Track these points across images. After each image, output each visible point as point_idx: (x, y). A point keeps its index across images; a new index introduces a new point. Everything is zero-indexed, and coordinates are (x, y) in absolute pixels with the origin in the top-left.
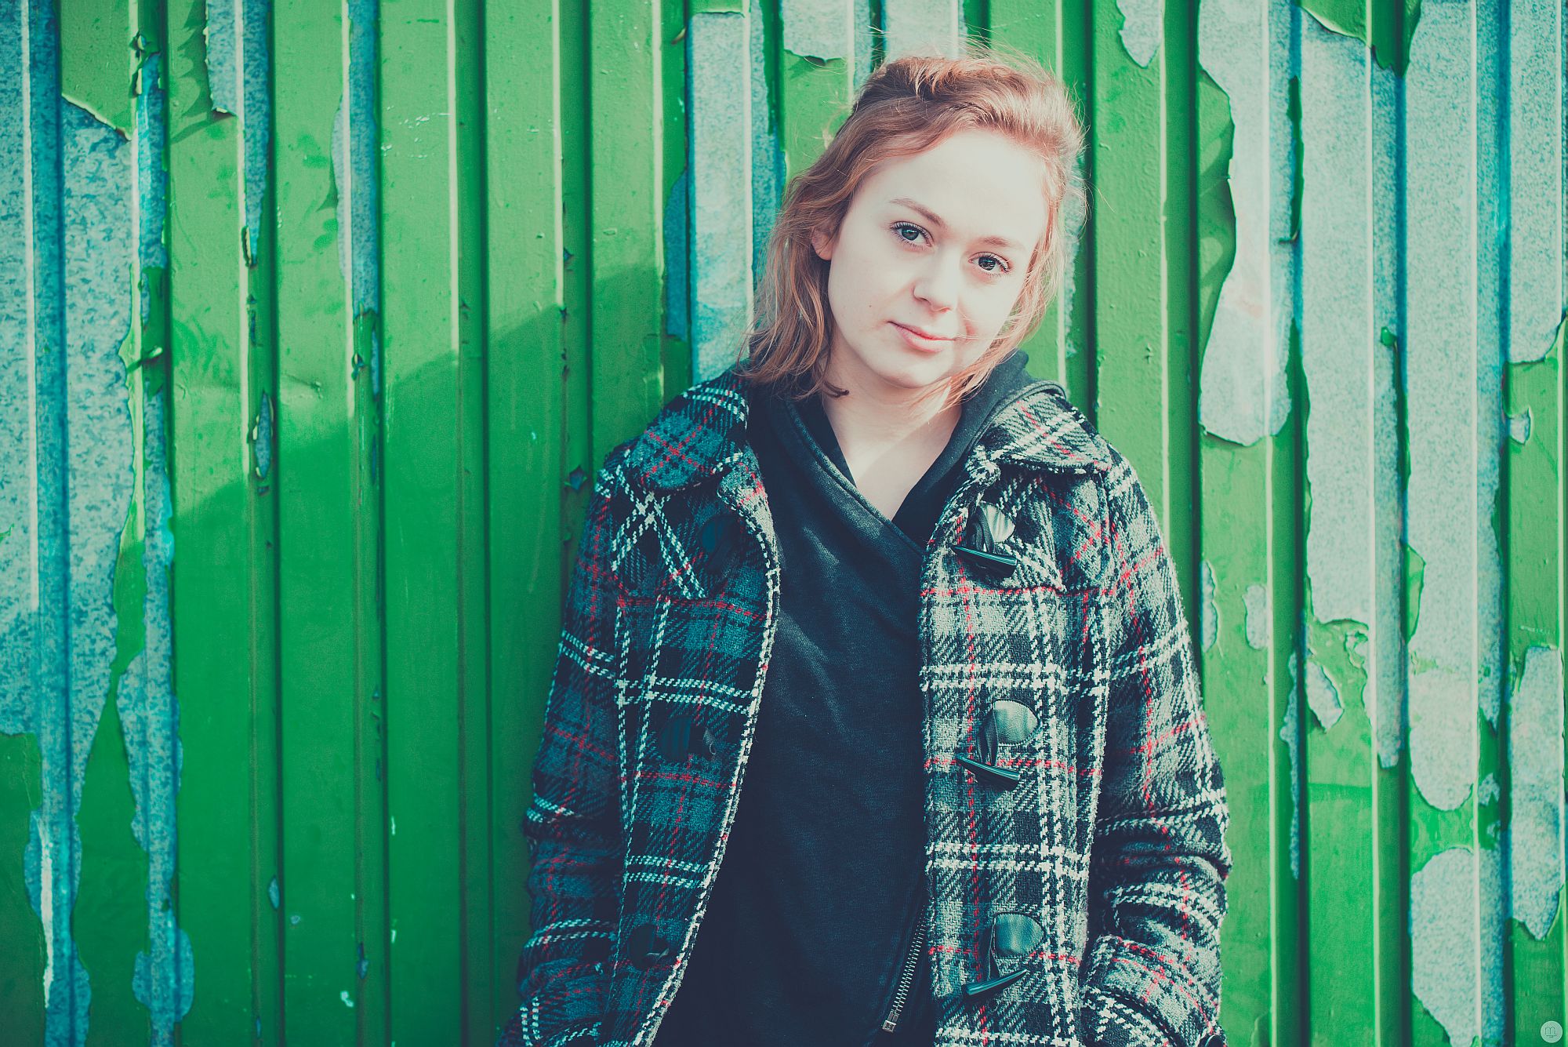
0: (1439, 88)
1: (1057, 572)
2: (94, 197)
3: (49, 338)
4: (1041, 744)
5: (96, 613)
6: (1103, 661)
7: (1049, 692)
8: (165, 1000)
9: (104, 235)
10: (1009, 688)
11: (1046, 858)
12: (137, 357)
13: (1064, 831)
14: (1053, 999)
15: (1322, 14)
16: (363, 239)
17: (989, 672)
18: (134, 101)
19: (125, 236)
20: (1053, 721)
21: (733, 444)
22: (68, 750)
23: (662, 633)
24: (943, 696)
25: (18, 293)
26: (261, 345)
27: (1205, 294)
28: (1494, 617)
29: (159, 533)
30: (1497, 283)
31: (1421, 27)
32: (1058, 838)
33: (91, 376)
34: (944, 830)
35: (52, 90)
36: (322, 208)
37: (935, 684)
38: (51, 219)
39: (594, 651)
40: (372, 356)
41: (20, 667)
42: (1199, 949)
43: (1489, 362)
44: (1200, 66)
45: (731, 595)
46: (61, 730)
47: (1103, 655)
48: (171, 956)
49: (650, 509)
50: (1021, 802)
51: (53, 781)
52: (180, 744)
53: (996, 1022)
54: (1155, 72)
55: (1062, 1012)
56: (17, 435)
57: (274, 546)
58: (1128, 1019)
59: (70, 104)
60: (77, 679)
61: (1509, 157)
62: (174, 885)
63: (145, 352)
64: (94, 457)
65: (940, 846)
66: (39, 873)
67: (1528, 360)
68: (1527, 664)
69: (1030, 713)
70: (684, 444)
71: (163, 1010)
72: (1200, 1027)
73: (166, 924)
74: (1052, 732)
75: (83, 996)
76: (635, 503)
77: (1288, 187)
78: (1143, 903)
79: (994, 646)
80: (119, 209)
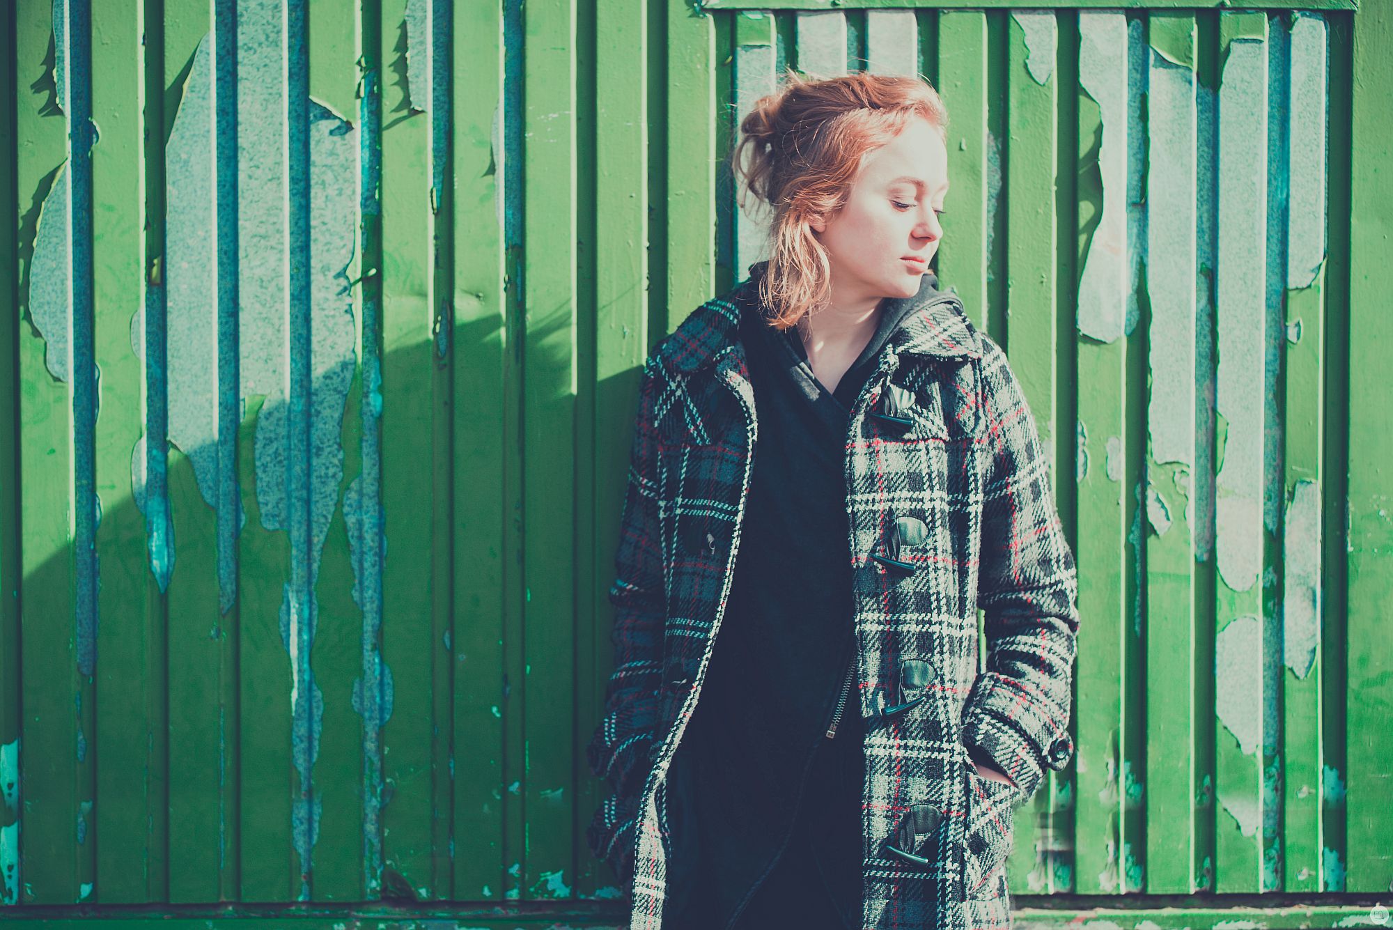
0: (1242, 101)
1: (945, 428)
2: (331, 166)
3: (299, 262)
4: (931, 546)
5: (329, 449)
6: (976, 489)
7: (936, 511)
8: (372, 711)
9: (337, 192)
10: (908, 508)
11: (936, 623)
12: (359, 276)
13: (948, 604)
14: (942, 717)
15: (1163, 50)
16: (512, 196)
17: (894, 498)
18: (359, 101)
19: (351, 193)
20: (938, 530)
21: (727, 341)
22: (309, 542)
23: (685, 469)
24: (862, 515)
25: (278, 231)
26: (442, 268)
27: (1082, 239)
28: (1275, 460)
29: (371, 395)
30: (1280, 234)
31: (1230, 60)
32: (944, 609)
33: (327, 288)
34: (866, 605)
35: (303, 93)
36: (486, 175)
37: (856, 508)
38: (301, 181)
39: (645, 481)
40: (517, 276)
41: (277, 485)
42: (1053, 680)
43: (1274, 287)
44: (1080, 85)
45: (726, 442)
46: (304, 527)
47: (976, 485)
48: (377, 681)
49: (679, 386)
50: (918, 585)
51: (298, 562)
52: (385, 538)
53: (905, 733)
54: (1050, 89)
55: (948, 726)
56: (277, 327)
57: (450, 404)
58: (999, 729)
59: (315, 103)
60: (316, 493)
61: (1289, 148)
62: (379, 633)
63: (365, 271)
64: (329, 342)
65: (864, 615)
66: (289, 624)
67: (1300, 287)
68: (1296, 493)
69: (923, 525)
70: (699, 340)
71: (371, 718)
72: (1051, 734)
73: (374, 660)
74: (938, 537)
75: (318, 708)
76: (669, 381)
77: (1140, 167)
78: (1014, 650)
79: (897, 480)
80: (348, 175)
